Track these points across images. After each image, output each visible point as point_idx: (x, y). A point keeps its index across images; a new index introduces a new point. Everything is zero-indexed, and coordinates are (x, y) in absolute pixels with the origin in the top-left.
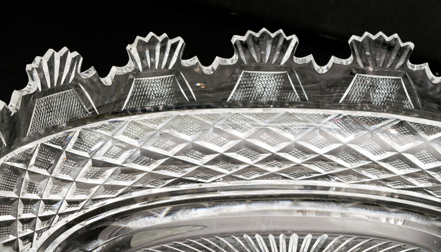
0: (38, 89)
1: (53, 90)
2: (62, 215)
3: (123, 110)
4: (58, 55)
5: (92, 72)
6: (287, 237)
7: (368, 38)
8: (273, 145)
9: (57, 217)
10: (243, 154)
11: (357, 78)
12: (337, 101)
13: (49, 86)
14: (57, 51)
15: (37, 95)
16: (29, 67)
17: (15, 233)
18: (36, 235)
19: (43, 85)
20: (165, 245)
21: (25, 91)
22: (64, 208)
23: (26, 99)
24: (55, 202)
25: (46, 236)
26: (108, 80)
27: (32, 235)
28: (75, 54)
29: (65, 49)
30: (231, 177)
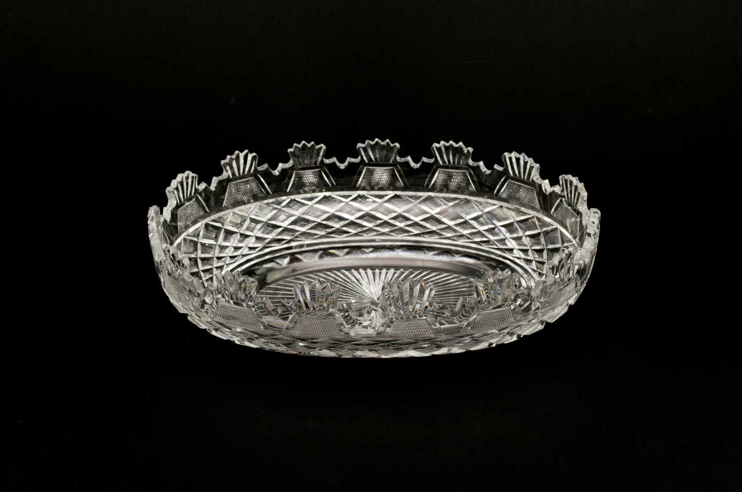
0: (229, 176)
1: (241, 177)
2: (244, 256)
3: (289, 192)
4: (242, 155)
5: (265, 166)
6: (373, 271)
7: (451, 145)
8: (386, 215)
9: (241, 256)
10: (366, 221)
11: (439, 172)
12: (428, 185)
13: (237, 175)
14: (242, 152)
15: (228, 180)
16: (223, 162)
17: (212, 265)
18: (225, 266)
19: (233, 174)
20: (298, 277)
21: (221, 178)
22: (246, 251)
23: (220, 182)
24: (241, 248)
25: (232, 267)
26: (276, 172)
27: (223, 266)
28: (254, 154)
29: (246, 151)
30: (356, 235)
